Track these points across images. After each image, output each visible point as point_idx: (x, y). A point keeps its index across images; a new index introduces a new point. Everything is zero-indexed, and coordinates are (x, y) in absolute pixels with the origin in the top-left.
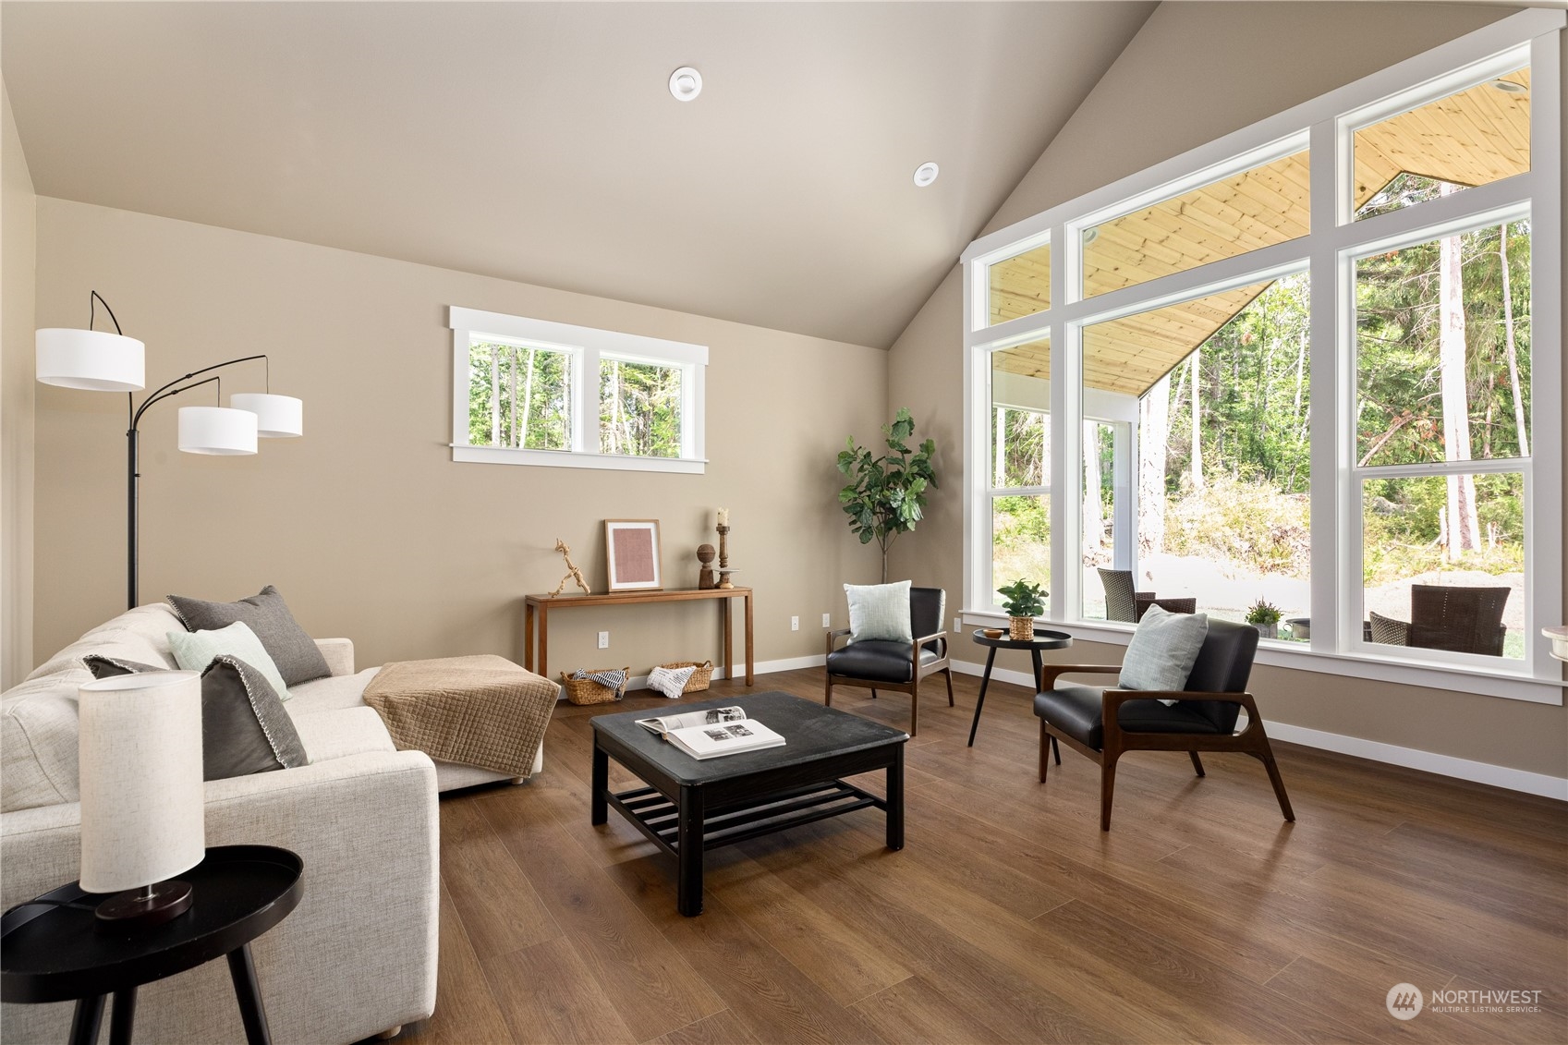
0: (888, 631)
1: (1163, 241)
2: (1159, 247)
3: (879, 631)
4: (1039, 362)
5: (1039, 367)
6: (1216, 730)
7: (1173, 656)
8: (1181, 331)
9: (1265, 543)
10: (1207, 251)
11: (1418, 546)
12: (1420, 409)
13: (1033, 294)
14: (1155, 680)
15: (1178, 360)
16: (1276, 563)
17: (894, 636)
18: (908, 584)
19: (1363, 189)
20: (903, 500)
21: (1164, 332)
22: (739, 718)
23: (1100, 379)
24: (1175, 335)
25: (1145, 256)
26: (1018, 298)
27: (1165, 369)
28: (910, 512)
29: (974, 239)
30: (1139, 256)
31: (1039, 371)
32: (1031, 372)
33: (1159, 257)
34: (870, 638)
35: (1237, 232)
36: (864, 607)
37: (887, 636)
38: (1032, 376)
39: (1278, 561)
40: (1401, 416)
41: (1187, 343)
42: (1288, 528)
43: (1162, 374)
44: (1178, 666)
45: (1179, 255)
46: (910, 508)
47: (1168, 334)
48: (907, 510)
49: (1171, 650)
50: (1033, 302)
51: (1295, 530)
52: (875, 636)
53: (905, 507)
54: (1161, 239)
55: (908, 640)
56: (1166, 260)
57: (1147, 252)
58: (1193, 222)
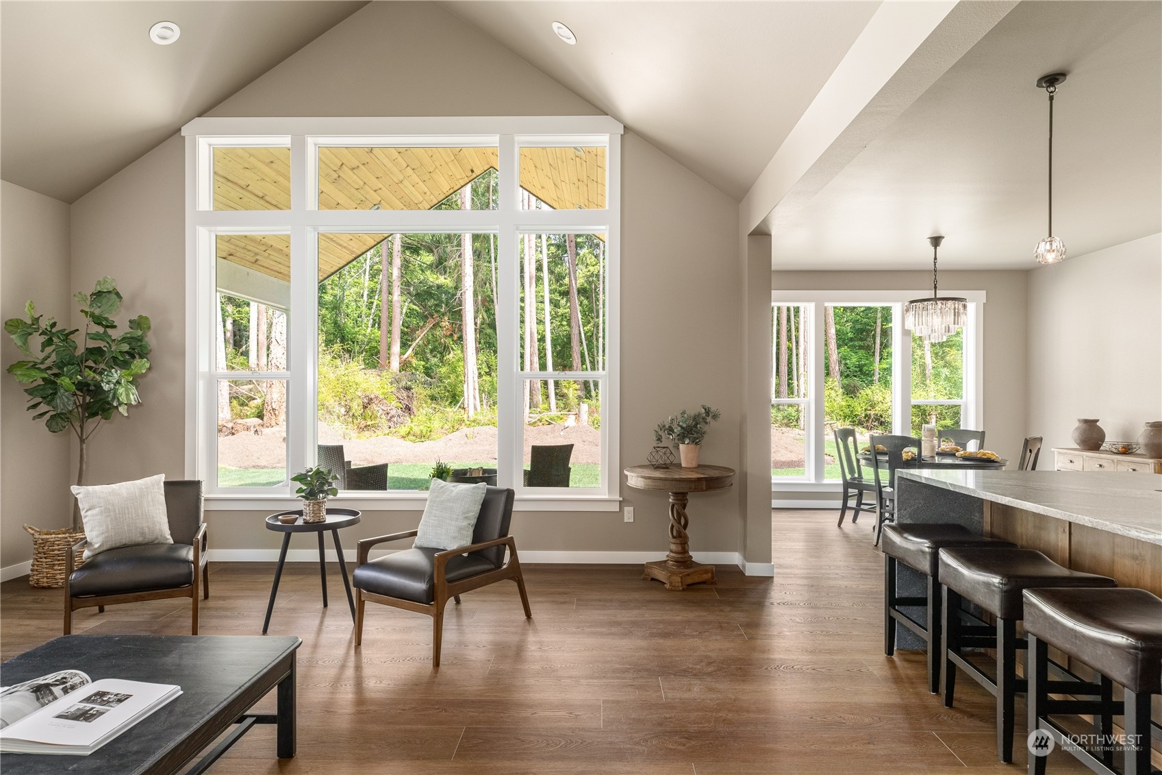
0: (143, 534)
1: (354, 169)
2: (350, 172)
3: (130, 535)
4: (234, 247)
5: (232, 251)
6: (493, 567)
7: (466, 518)
8: (350, 243)
9: (356, 407)
10: (381, 186)
11: (448, 409)
12: (443, 315)
13: (243, 183)
14: (454, 538)
15: (343, 265)
16: (368, 424)
17: (149, 537)
18: (162, 478)
19: (472, 171)
20: (118, 382)
21: (339, 241)
22: (82, 683)
23: (282, 271)
24: (345, 245)
25: (339, 177)
26: (229, 183)
27: (332, 270)
28: (128, 395)
29: (200, 115)
30: (335, 176)
31: (232, 255)
32: (224, 255)
33: (350, 181)
34: (118, 545)
35: (401, 177)
36: (107, 510)
37: (140, 539)
38: (224, 258)
39: (369, 423)
40: (433, 318)
41: (352, 252)
42: (373, 396)
43: (329, 274)
44: (469, 524)
45: (362, 183)
46: (127, 390)
47: (341, 243)
48: (124, 394)
49: (464, 513)
50: (241, 191)
51: (377, 397)
52: (124, 542)
53: (121, 390)
54: (354, 166)
55: (167, 539)
56: (353, 184)
57: (341, 174)
58: (377, 160)
